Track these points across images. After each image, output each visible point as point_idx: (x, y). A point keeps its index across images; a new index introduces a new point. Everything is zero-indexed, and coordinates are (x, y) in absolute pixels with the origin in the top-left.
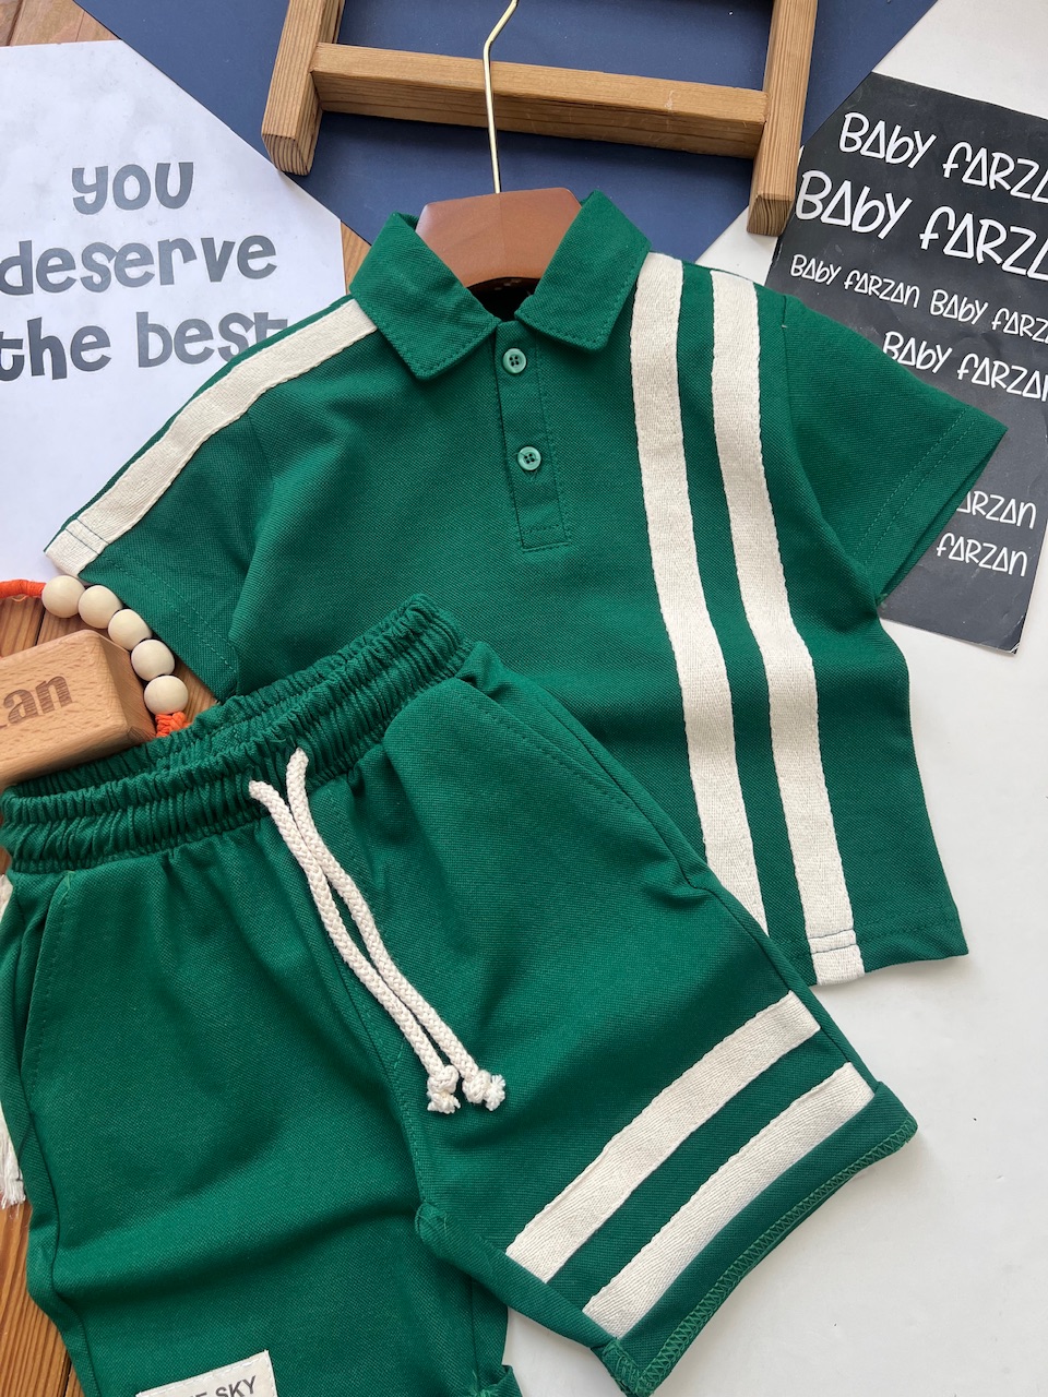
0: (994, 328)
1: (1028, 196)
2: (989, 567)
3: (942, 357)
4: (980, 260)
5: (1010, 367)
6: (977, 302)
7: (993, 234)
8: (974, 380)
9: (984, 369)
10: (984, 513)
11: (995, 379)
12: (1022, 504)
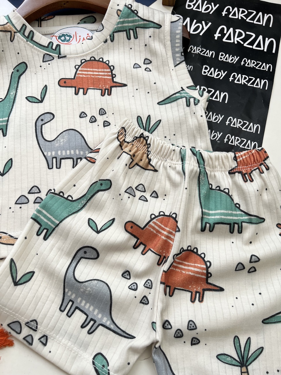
0: (242, 65)
1: (252, 22)
2: (244, 147)
3: (223, 74)
4: (236, 43)
5: (249, 77)
6: (235, 56)
7: (240, 35)
8: (236, 82)
9: (239, 77)
10: (241, 127)
11: (243, 81)
12: (255, 125)
